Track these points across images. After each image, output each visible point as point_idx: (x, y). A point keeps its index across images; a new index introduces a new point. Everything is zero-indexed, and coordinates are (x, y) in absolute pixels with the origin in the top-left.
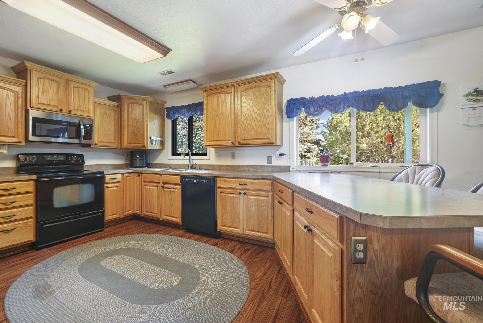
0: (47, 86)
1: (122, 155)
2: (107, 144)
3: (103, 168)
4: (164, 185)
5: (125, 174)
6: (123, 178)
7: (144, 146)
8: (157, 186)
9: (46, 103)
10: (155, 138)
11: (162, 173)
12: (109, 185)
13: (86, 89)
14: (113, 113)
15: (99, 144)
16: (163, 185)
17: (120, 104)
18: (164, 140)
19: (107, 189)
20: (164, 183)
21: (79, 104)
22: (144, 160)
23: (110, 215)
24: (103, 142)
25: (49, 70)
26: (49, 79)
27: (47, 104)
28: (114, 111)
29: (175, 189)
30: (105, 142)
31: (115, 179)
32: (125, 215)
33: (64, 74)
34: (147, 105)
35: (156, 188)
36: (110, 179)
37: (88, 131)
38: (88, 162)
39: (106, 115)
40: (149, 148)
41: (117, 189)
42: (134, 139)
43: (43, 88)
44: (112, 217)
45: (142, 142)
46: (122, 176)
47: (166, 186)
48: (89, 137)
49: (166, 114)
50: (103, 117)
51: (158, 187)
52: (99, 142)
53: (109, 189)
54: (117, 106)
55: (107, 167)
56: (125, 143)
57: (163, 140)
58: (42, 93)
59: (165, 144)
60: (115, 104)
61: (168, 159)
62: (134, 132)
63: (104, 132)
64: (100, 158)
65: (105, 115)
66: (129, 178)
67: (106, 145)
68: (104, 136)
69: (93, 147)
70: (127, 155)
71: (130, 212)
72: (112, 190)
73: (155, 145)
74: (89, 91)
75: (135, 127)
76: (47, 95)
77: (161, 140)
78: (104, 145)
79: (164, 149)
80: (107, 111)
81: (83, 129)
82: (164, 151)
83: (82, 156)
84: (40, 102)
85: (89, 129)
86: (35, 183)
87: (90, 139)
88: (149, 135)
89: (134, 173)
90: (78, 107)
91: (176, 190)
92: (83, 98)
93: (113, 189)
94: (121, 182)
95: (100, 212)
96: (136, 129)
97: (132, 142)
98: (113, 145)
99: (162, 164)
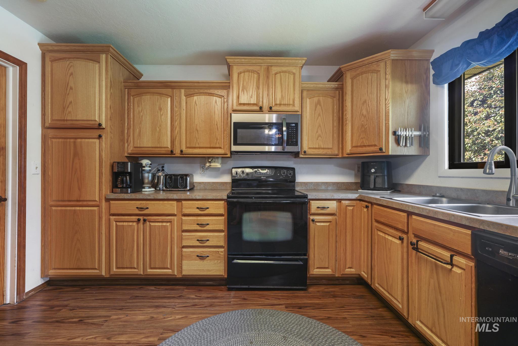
0: (247, 81)
1: (350, 167)
2: (321, 151)
3: (321, 188)
4: (417, 241)
5: (343, 202)
6: (339, 207)
7: (381, 149)
8: (401, 239)
9: (246, 102)
10: (405, 133)
11: (412, 211)
12: (316, 218)
13: (289, 72)
14: (330, 100)
15: (309, 151)
16: (414, 241)
17: (341, 83)
18: (429, 135)
19: (313, 223)
20: (420, 238)
21: (282, 96)
22: (386, 177)
23: (318, 268)
24: (316, 148)
25: (248, 59)
26: (249, 71)
27: (247, 104)
28: (332, 96)
29: (451, 264)
30: (319, 148)
31: (325, 209)
32: (343, 274)
33: (264, 59)
34: (387, 70)
35: (398, 242)
36: (318, 208)
37: (293, 133)
38: (301, 178)
39: (320, 105)
40: (390, 154)
41: (329, 225)
42: (362, 138)
43: (243, 84)
44: (321, 271)
45: (376, 143)
46: (339, 203)
47: (422, 244)
48: (294, 141)
49: (433, 75)
50: (315, 110)
51: (402, 242)
52: (309, 148)
53: (316, 224)
54: (337, 89)
55: (327, 187)
56: (348, 148)
57: (425, 136)
58: (242, 91)
59: (430, 144)
60: (333, 86)
61: (439, 177)
62: (363, 126)
63: (317, 132)
64: (318, 172)
65: (318, 106)
66: (351, 208)
67: (319, 152)
68: (317, 139)
69: (302, 156)
70: (359, 168)
71: (352, 270)
72: (320, 226)
73: (406, 148)
74: (294, 74)
75: (365, 116)
76: (247, 92)
77: (420, 136)
78: (317, 152)
79: (429, 155)
80: (321, 99)
81: (285, 131)
82: (428, 159)
83: (293, 169)
84: (240, 103)
85: (295, 129)
86: (226, 203)
87: (296, 144)
88: (392, 127)
89: (360, 200)
90: (280, 100)
91: (455, 269)
92: (287, 86)
93: (322, 224)
94: (337, 214)
95: (301, 260)
96: (367, 121)
97: (359, 145)
98: (330, 153)
99: (422, 186)
